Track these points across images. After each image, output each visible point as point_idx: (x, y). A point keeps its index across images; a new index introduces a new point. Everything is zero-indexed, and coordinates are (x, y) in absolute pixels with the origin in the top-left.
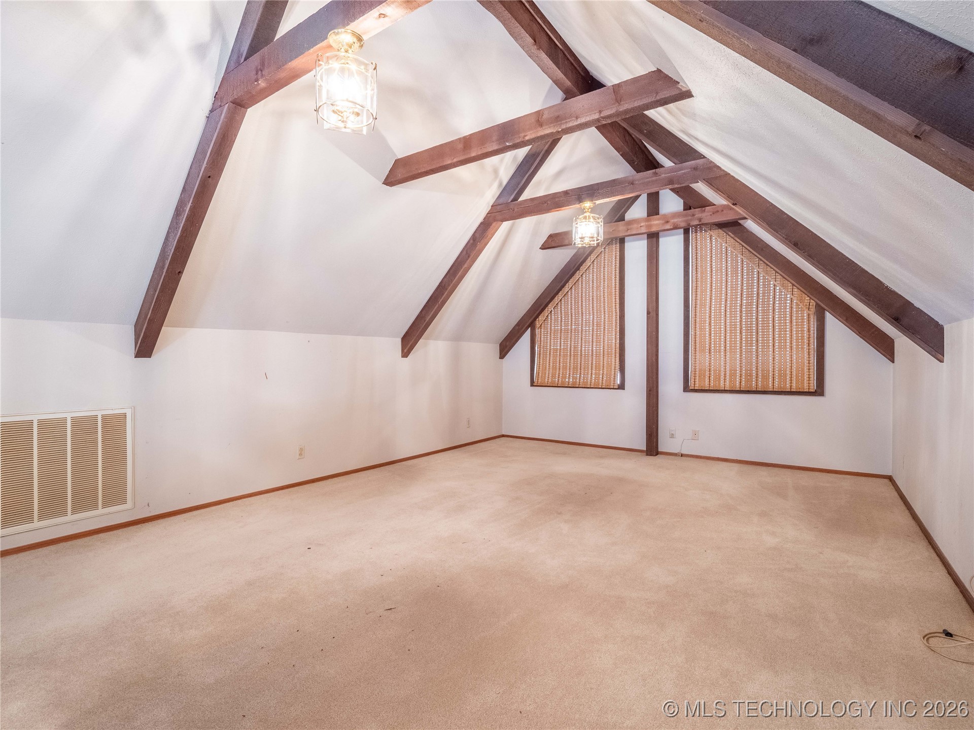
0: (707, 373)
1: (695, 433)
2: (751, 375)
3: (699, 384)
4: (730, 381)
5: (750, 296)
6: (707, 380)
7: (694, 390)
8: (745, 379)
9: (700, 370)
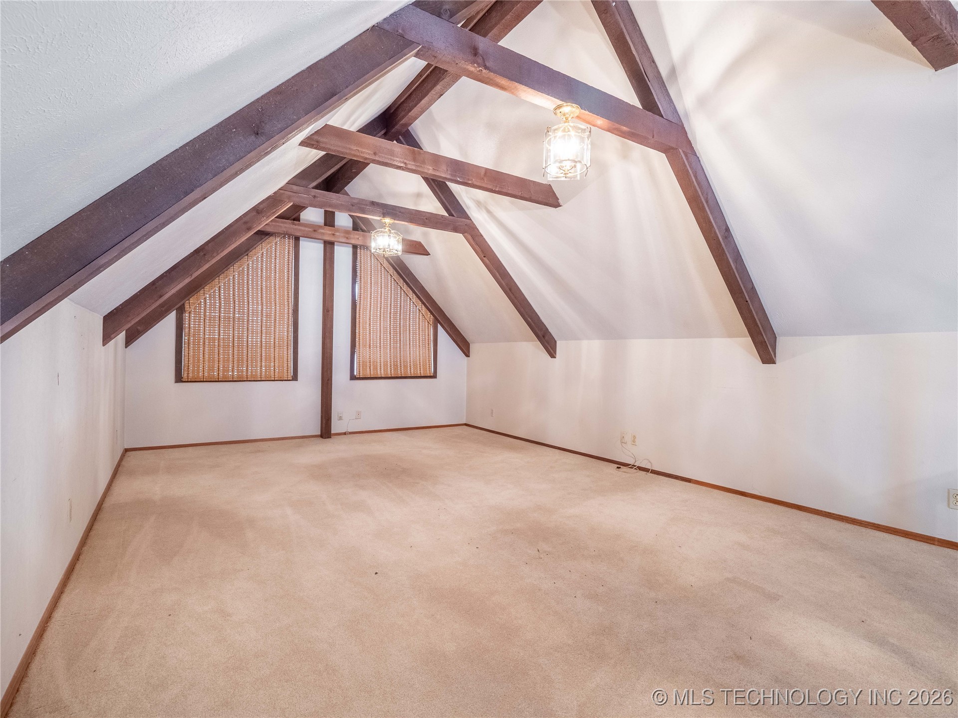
0: (368, 364)
1: (359, 413)
2: (397, 366)
3: (363, 373)
4: (384, 370)
5: (396, 306)
6: (368, 370)
7: (360, 378)
8: (393, 368)
9: (363, 362)
